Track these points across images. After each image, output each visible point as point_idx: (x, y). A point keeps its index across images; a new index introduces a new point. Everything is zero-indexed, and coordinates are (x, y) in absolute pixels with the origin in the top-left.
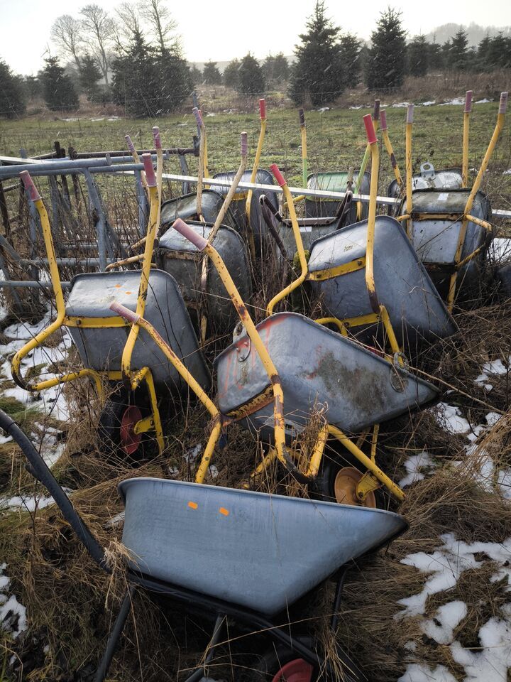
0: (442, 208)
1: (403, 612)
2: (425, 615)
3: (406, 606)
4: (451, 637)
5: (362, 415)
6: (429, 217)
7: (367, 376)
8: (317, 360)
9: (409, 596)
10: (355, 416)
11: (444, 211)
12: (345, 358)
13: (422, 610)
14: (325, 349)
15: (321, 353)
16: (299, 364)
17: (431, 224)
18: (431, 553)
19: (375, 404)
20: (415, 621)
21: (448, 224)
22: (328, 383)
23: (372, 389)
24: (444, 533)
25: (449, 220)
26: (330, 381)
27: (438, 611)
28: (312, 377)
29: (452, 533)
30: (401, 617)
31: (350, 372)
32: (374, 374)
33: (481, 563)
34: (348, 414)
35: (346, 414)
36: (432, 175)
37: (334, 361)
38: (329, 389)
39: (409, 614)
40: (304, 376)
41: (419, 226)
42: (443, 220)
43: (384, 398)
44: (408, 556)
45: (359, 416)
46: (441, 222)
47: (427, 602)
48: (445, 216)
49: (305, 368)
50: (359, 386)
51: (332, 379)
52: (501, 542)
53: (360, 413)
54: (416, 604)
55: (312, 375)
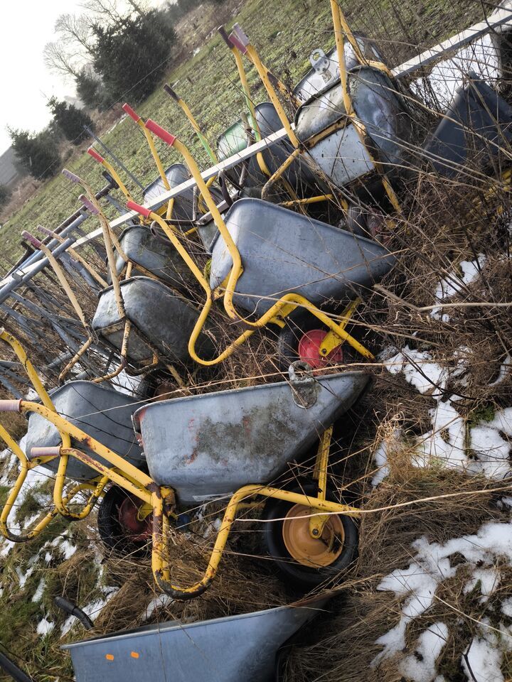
0: (325, 120)
1: (380, 655)
2: (405, 651)
3: (384, 646)
4: (433, 671)
5: (271, 461)
6: (318, 138)
7: (260, 416)
8: (193, 438)
9: (386, 631)
10: (261, 467)
11: (329, 122)
12: (226, 413)
13: (402, 645)
14: (198, 420)
15: (195, 426)
16: (173, 455)
17: (325, 143)
18: (406, 567)
19: (282, 440)
20: (394, 663)
21: (340, 133)
22: (214, 454)
23: (273, 427)
24: (415, 539)
25: (340, 129)
26: (216, 450)
27: (419, 640)
28: (194, 459)
29: (423, 537)
30: (378, 663)
31: (237, 426)
32: (270, 407)
33: (454, 569)
34: (252, 471)
35: (250, 473)
36: (326, 62)
37: (213, 425)
38: (217, 459)
39: (388, 654)
40: (184, 464)
41: (316, 152)
42: (334, 132)
43: (291, 426)
44: (384, 579)
45: (266, 465)
46: (334, 135)
47: (406, 634)
48: (332, 128)
49: (182, 454)
50: (254, 434)
51: (217, 447)
52: (475, 533)
53: (267, 460)
54: (394, 639)
55: (193, 457)
